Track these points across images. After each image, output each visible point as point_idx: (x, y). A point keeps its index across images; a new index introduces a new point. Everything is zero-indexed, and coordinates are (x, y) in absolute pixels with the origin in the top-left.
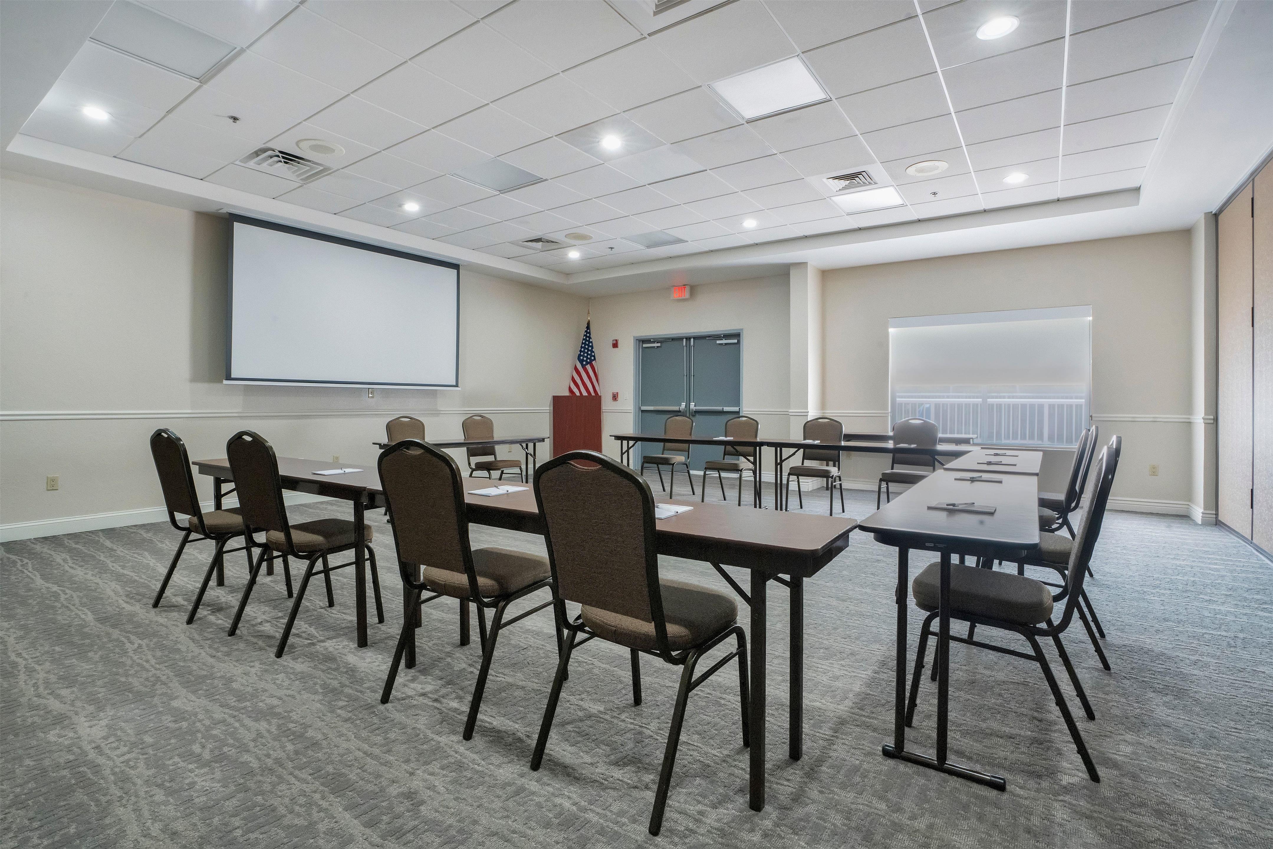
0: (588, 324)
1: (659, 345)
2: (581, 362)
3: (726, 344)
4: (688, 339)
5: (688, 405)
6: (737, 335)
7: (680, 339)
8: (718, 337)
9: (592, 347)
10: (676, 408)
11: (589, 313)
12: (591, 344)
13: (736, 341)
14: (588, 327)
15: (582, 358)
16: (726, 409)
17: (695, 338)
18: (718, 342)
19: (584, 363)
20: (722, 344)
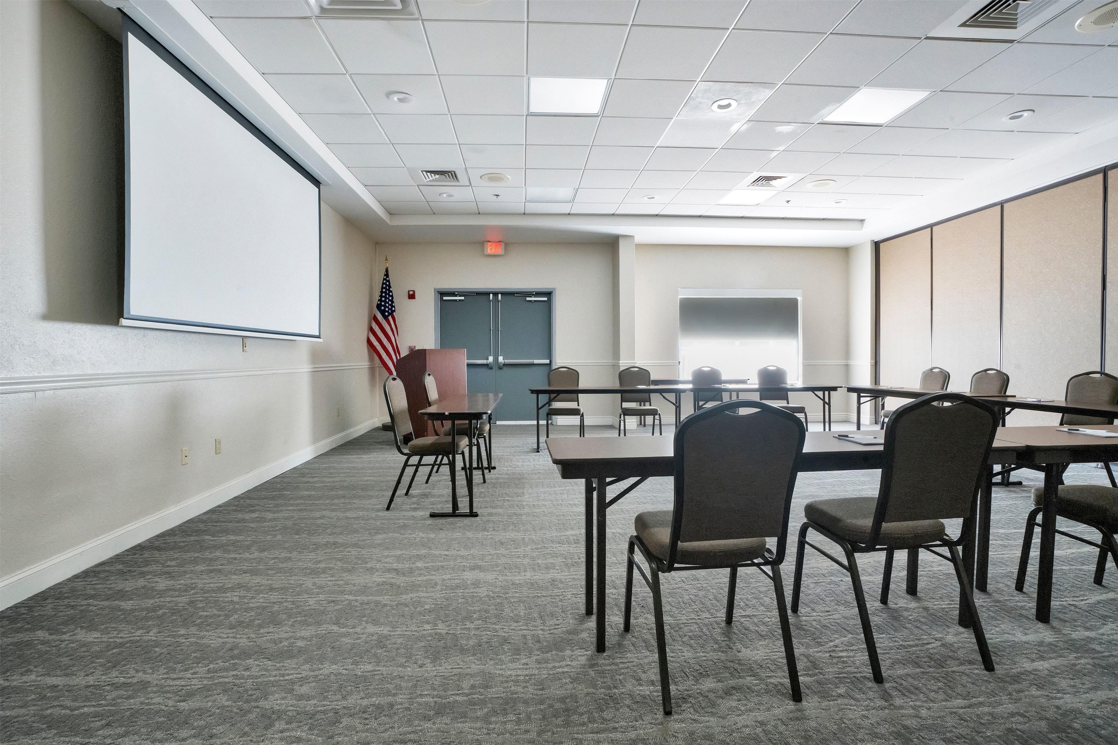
0: (387, 271)
1: (463, 298)
2: (383, 313)
3: (535, 301)
4: (496, 294)
5: (496, 359)
6: (549, 294)
7: (488, 294)
8: (530, 294)
9: (392, 296)
10: (484, 362)
11: (386, 260)
12: (391, 294)
13: (546, 299)
14: (387, 275)
15: (383, 308)
16: (536, 361)
17: (503, 294)
18: (528, 299)
19: (387, 314)
20: (531, 301)
